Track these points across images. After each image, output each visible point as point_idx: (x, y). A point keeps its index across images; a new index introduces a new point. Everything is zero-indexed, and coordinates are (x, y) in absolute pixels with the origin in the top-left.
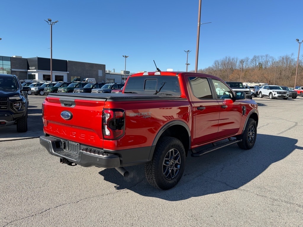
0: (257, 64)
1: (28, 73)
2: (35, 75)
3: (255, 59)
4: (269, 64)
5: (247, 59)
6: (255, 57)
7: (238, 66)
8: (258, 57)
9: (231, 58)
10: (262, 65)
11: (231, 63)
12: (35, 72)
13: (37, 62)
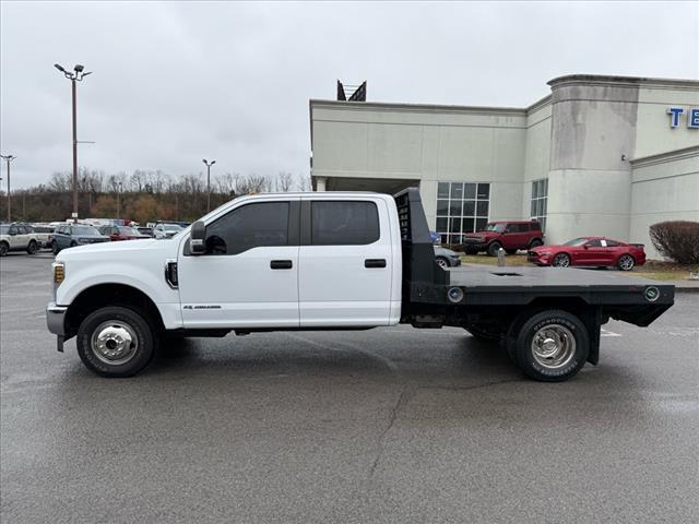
0: (143, 187)
3: (137, 177)
4: (165, 189)
5: (124, 177)
6: (137, 172)
7: (105, 187)
8: (144, 173)
9: (90, 171)
10: (151, 189)
11: (92, 180)
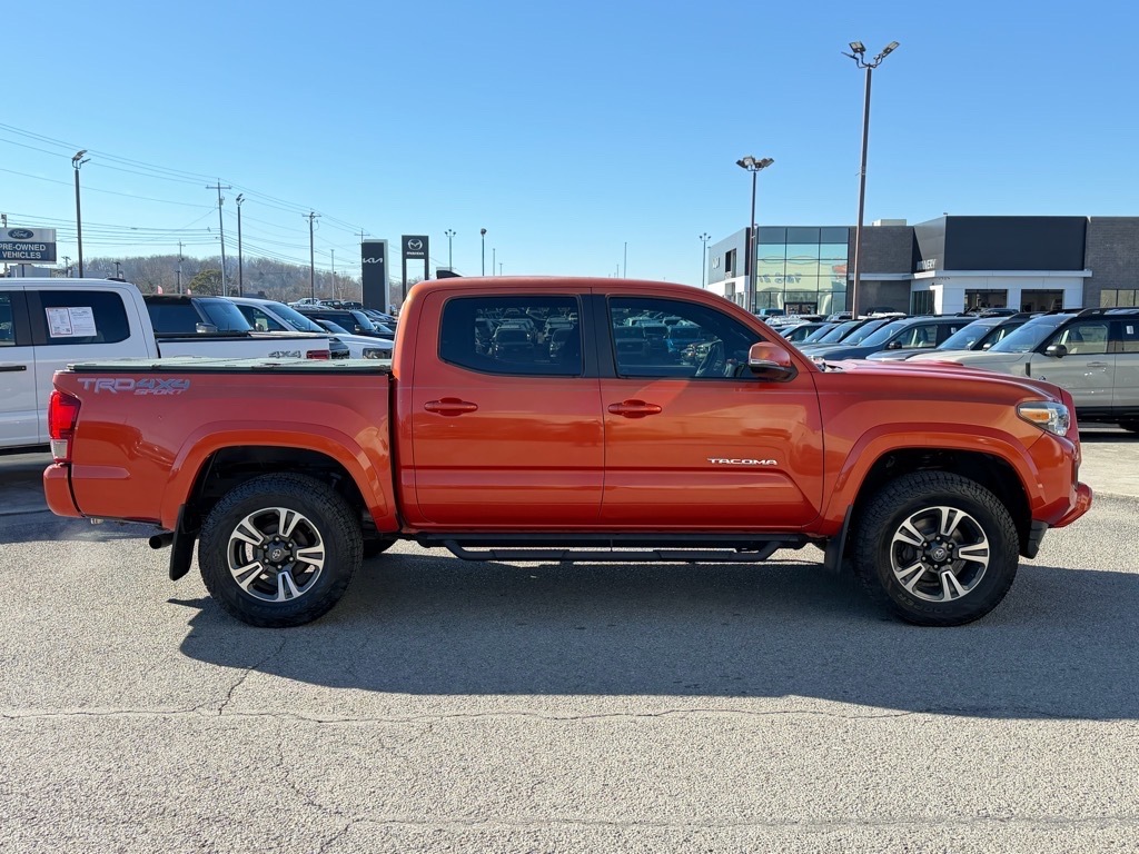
1: (915, 288)
2: (931, 294)
12: (933, 281)
13: (944, 237)
